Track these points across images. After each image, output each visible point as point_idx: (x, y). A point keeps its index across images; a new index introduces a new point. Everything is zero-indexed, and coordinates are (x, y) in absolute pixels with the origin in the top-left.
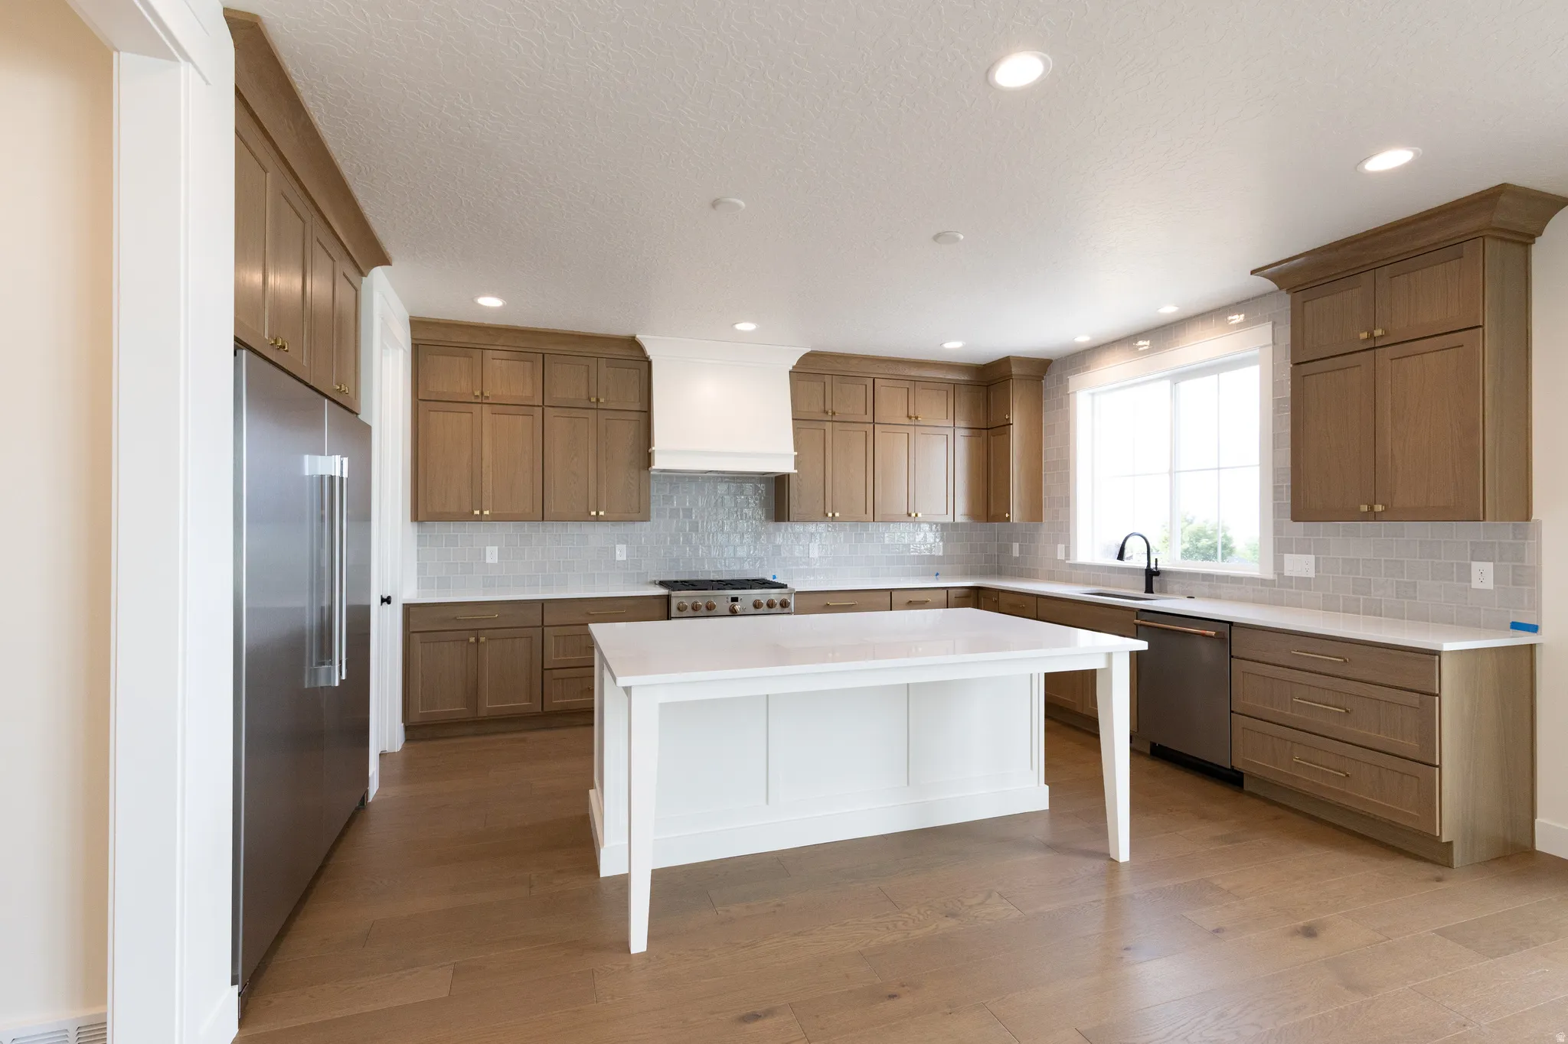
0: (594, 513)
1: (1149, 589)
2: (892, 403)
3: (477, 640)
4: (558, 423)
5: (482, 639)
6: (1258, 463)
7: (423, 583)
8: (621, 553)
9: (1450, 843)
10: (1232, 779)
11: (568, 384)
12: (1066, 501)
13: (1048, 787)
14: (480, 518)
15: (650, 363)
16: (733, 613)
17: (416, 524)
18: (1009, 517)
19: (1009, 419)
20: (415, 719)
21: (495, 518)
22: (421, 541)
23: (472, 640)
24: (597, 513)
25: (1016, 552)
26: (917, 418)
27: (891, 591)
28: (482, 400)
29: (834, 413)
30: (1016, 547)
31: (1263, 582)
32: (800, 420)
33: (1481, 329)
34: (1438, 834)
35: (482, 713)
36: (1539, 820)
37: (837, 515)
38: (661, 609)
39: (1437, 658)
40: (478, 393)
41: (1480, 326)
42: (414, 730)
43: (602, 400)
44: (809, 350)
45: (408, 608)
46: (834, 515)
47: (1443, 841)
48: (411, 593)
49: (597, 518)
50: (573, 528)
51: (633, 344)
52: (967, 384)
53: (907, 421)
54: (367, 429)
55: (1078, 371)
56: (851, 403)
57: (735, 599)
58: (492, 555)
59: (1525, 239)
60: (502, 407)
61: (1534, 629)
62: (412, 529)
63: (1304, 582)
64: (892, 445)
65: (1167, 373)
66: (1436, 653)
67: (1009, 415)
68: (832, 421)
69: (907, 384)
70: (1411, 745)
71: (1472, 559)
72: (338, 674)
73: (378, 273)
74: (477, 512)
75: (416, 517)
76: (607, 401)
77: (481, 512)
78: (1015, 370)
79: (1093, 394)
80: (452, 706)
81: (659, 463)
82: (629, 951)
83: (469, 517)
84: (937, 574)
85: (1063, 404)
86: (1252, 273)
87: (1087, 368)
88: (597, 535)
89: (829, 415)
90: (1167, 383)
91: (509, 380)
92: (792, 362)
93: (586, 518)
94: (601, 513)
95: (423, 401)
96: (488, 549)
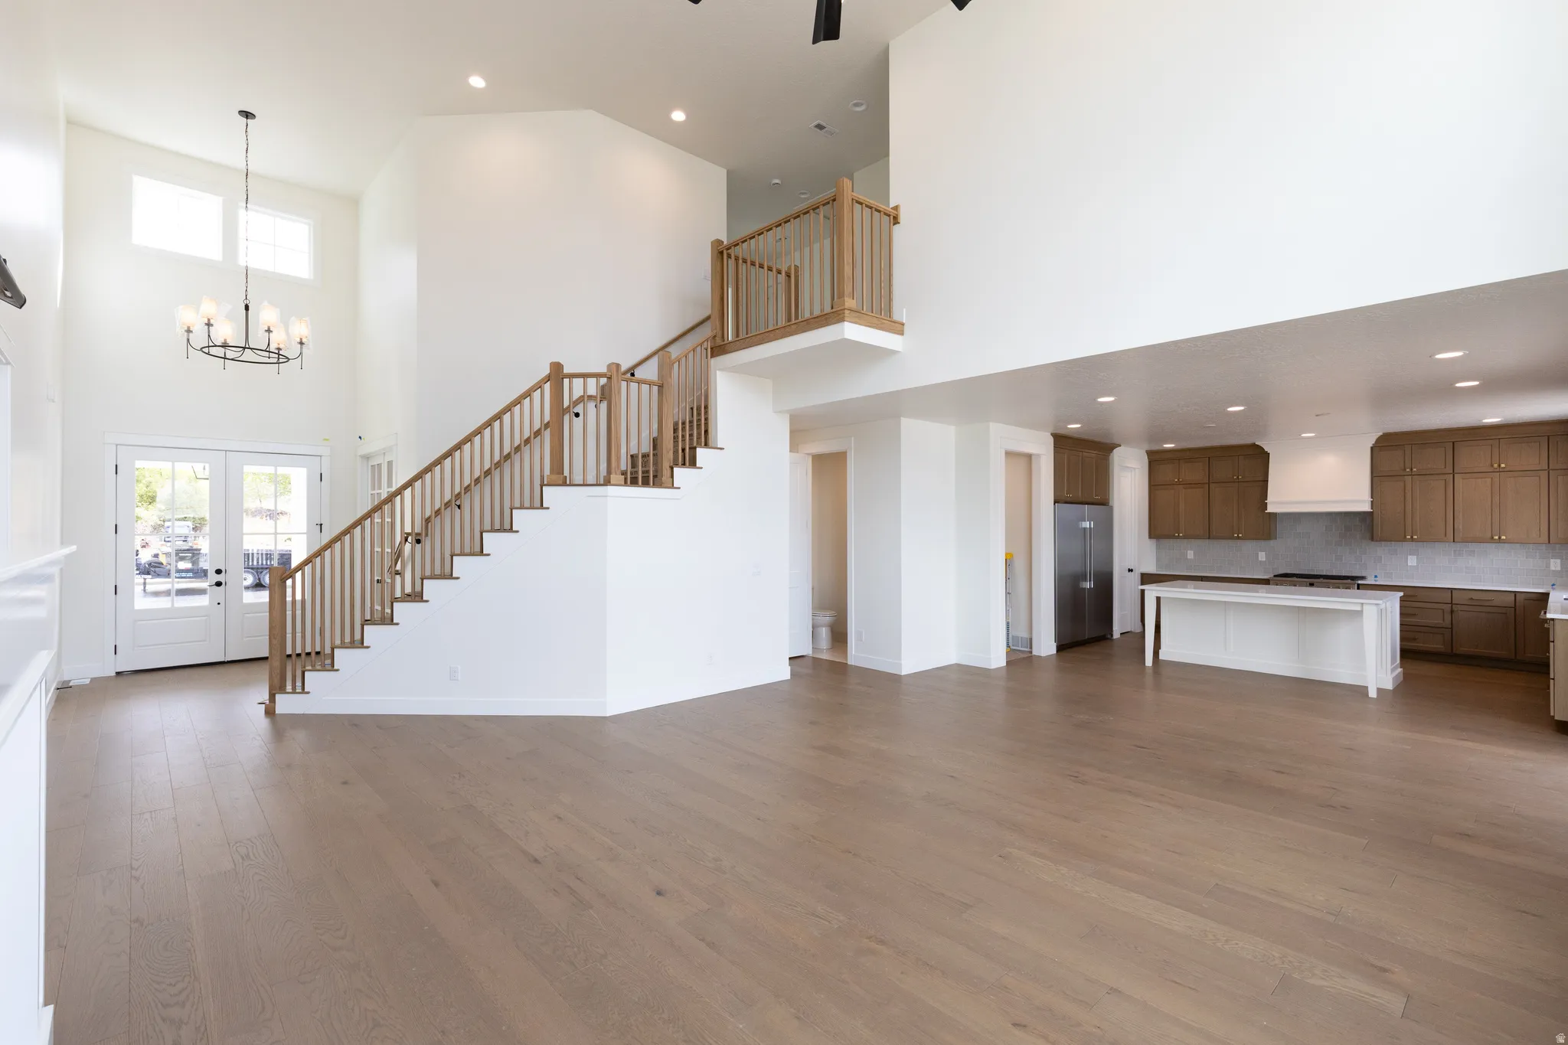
0: (1236, 535)
2: (1473, 457)
4: (1216, 491)
7: (1157, 566)
8: (1262, 556)
11: (1222, 470)
14: (1178, 537)
15: (1268, 456)
17: (1154, 541)
21: (1185, 537)
22: (1158, 548)
24: (1238, 535)
26: (1500, 467)
27: (1452, 590)
28: (1179, 483)
29: (1412, 470)
32: (1381, 476)
37: (1416, 537)
40: (1177, 480)
43: (1240, 477)
44: (1381, 434)
45: (1144, 575)
46: (1412, 537)
48: (1150, 569)
49: (1238, 538)
50: (1231, 543)
51: (1260, 448)
53: (1491, 470)
54: (1111, 508)
56: (1430, 459)
57: (1312, 584)
58: (1190, 554)
60: (1189, 485)
62: (1150, 541)
64: (1472, 487)
68: (1412, 475)
69: (1489, 442)
72: (1094, 583)
73: (1118, 450)
74: (1177, 535)
75: (1150, 537)
76: (1243, 477)
77: (1179, 534)
81: (1272, 509)
83: (1173, 537)
88: (1248, 546)
89: (1408, 472)
91: (1194, 473)
92: (1372, 441)
93: (1232, 538)
94: (1240, 535)
95: (1155, 486)
96: (1189, 552)
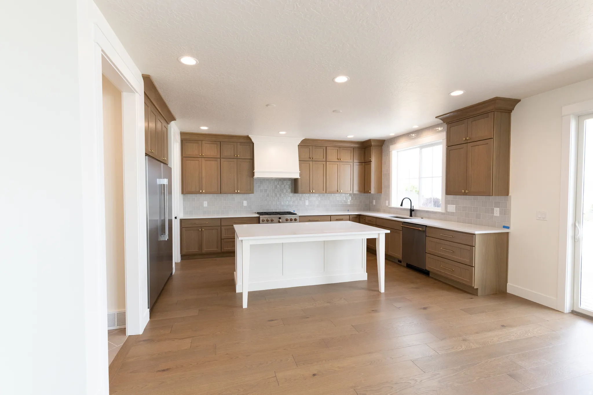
0: (236, 191)
1: (411, 216)
2: (332, 155)
3: (202, 230)
4: (225, 163)
5: (203, 230)
6: (441, 176)
7: (185, 213)
8: (245, 203)
9: (477, 289)
10: (426, 273)
11: (228, 151)
12: (389, 186)
13: (367, 273)
14: (202, 193)
15: (253, 144)
16: (279, 222)
18: (371, 192)
19: (371, 159)
20: (184, 253)
21: (206, 193)
22: (184, 200)
23: (200, 230)
24: (237, 191)
25: (374, 203)
26: (340, 159)
27: (330, 215)
28: (202, 157)
29: (313, 158)
30: (374, 201)
31: (442, 214)
32: (301, 161)
33: (492, 139)
34: (473, 286)
35: (204, 252)
36: (509, 284)
37: (314, 191)
38: (257, 221)
39: (474, 236)
40: (200, 155)
41: (492, 138)
42: (183, 256)
43: (238, 156)
44: (304, 138)
45: (182, 221)
46: (313, 191)
47: (475, 288)
48: (181, 216)
49: (237, 193)
50: (230, 196)
51: (248, 138)
52: (358, 148)
53: (337, 160)
54: (171, 169)
55: (392, 144)
56: (319, 154)
57: (280, 218)
58: (205, 204)
59: (510, 111)
60: (208, 158)
61: (508, 228)
62: (182, 196)
63: (452, 214)
64: (332, 168)
65: (419, 146)
66: (474, 234)
67: (371, 158)
68: (312, 161)
69: (337, 148)
70: (467, 261)
71: (495, 207)
72: (166, 238)
73: (173, 123)
74: (201, 191)
75: (183, 193)
76: (240, 156)
77: (202, 191)
78: (373, 144)
79: (398, 152)
80: (194, 249)
81: (256, 175)
82: (243, 308)
83: (199, 193)
84: (348, 210)
85: (388, 154)
86: (436, 117)
87: (395, 143)
89: (311, 159)
90: (419, 149)
91: (210, 150)
92: (299, 142)
93: (234, 193)
94: (239, 191)
95: (184, 157)
96: (204, 202)
